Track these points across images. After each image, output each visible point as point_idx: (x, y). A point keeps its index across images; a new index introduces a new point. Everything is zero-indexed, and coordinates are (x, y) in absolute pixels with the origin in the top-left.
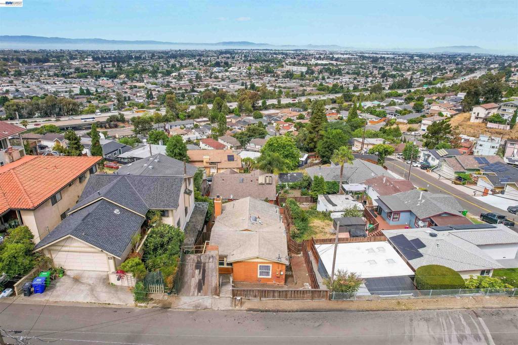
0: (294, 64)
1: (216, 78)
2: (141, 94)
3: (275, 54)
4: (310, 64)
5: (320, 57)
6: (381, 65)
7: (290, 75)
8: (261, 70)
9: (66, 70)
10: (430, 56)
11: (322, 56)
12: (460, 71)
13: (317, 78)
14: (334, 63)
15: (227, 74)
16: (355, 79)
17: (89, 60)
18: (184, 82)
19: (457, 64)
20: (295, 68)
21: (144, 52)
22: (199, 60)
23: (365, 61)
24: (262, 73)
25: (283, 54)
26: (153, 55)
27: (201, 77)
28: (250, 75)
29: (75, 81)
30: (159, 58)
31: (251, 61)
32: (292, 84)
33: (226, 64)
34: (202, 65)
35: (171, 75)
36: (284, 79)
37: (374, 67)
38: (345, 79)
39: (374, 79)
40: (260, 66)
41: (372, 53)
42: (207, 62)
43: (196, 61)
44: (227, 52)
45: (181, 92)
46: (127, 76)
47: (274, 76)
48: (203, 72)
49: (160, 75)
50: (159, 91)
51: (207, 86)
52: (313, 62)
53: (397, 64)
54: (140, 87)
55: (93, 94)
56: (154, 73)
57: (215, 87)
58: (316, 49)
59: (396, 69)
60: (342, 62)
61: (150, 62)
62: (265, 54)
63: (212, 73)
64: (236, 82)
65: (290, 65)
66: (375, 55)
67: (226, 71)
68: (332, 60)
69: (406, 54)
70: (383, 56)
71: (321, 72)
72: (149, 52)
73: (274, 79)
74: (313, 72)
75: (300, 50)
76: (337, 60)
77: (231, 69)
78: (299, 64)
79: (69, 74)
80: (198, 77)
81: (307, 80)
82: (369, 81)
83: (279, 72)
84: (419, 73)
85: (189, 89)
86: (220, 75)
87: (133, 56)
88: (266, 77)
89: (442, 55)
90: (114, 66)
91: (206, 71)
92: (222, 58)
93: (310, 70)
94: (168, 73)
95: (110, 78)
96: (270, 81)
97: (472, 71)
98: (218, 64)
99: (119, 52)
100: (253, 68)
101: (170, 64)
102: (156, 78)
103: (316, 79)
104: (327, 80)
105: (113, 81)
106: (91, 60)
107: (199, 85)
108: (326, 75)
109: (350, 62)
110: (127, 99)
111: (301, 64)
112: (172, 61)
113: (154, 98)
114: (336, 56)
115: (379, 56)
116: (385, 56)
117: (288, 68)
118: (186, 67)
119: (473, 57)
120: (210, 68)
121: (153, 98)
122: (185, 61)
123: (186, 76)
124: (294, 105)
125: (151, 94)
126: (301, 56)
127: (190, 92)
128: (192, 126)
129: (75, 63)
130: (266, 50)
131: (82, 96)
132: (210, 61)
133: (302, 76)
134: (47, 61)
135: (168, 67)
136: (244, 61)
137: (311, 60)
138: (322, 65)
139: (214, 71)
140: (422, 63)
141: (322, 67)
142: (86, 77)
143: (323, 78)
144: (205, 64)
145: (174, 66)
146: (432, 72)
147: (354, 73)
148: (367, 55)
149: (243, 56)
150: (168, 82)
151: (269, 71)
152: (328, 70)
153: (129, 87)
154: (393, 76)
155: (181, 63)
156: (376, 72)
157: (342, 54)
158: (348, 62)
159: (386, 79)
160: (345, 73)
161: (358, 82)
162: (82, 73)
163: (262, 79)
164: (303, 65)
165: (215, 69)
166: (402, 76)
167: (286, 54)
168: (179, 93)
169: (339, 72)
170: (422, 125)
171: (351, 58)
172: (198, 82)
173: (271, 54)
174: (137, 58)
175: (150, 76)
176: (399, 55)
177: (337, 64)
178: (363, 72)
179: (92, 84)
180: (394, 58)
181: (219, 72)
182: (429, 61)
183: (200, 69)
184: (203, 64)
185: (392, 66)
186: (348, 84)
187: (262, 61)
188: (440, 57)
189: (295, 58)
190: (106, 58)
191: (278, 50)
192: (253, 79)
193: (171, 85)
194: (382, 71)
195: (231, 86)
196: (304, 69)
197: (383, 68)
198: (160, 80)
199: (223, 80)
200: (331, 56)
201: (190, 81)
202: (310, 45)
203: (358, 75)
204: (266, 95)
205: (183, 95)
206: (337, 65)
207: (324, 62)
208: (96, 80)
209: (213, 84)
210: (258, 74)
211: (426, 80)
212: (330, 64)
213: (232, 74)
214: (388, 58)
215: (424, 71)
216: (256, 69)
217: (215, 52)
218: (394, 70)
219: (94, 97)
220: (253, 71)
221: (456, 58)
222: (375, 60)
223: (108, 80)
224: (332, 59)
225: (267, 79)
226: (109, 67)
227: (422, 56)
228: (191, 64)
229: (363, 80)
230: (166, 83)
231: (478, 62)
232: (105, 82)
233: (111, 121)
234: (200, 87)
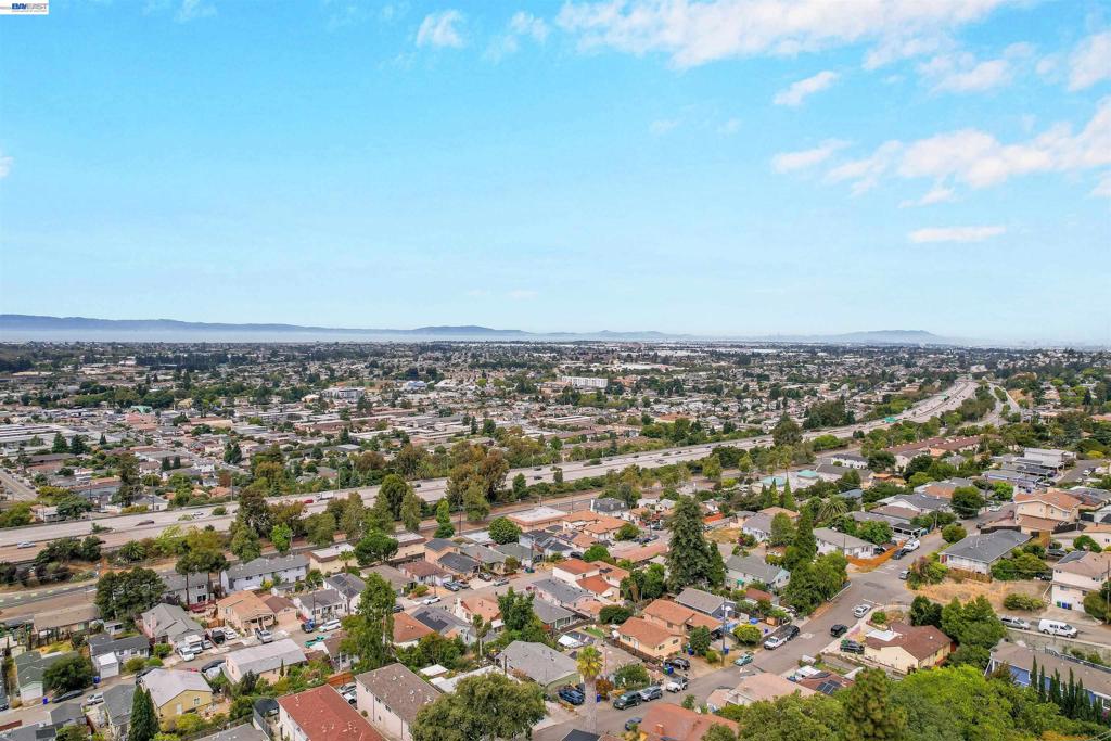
0: (578, 372)
1: (406, 405)
2: (215, 450)
3: (536, 350)
4: (613, 372)
5: (629, 356)
6: (758, 371)
7: (572, 398)
8: (508, 386)
9: (59, 387)
10: (846, 351)
11: (634, 355)
12: (929, 378)
13: (632, 403)
14: (662, 367)
15: (432, 395)
16: (716, 403)
17: (128, 363)
18: (330, 417)
19: (908, 366)
20: (581, 381)
21: (257, 347)
22: (374, 365)
23: (722, 363)
24: (509, 393)
25: (552, 350)
26: (275, 354)
27: (372, 403)
28: (483, 398)
29: (65, 414)
30: (287, 360)
31: (485, 365)
32: (579, 417)
33: (432, 373)
35: (303, 399)
36: (559, 406)
37: (746, 375)
38: (695, 404)
39: (757, 402)
40: (505, 376)
41: (732, 346)
42: (391, 369)
43: (366, 367)
44: (436, 347)
45: (314, 442)
46: (198, 404)
47: (536, 400)
48: (377, 391)
49: (275, 400)
50: (261, 441)
51: (381, 426)
52: (617, 366)
53: (790, 366)
54: (218, 431)
55: (88, 451)
56: (263, 397)
57: (400, 428)
58: (617, 339)
59: (793, 379)
60: (676, 365)
61: (263, 369)
62: (515, 352)
63: (397, 395)
64: (450, 415)
65: (570, 375)
66: (738, 350)
67: (431, 388)
68: (655, 362)
69: (800, 347)
70: (756, 351)
71: (637, 389)
72: (265, 345)
73: (537, 406)
74: (620, 390)
75: (586, 342)
76: (666, 360)
77: (441, 384)
78: (588, 373)
79: (57, 398)
80: (364, 405)
81: (612, 407)
82: (749, 407)
83: (548, 391)
84: (845, 387)
85: (337, 434)
86: (415, 399)
87: (229, 356)
88: (520, 403)
89: (868, 347)
90: (176, 378)
91: (384, 389)
92: (425, 359)
93: (616, 384)
94: (297, 395)
95: (154, 408)
96: (528, 412)
97: (949, 380)
98: (413, 374)
99: (204, 346)
100: (491, 380)
101: (308, 373)
102: (265, 405)
103: (632, 405)
104: (656, 407)
105: (158, 414)
106: (133, 363)
107: (363, 423)
108: (651, 394)
109: (694, 365)
110: (172, 462)
111: (592, 371)
112: (313, 367)
113: (245, 459)
114: (662, 354)
115: (749, 352)
116: (761, 351)
117: (567, 380)
118: (341, 380)
120: (394, 382)
121: (240, 459)
122: (341, 367)
123: (336, 402)
125: (238, 450)
126: (589, 355)
127: (336, 443)
129: (90, 371)
130: (517, 342)
131: (58, 456)
132: (398, 367)
133: (599, 400)
134: (25, 365)
135: (302, 380)
136: (472, 367)
137: (612, 363)
138: (637, 372)
139: (402, 389)
140: (838, 364)
141: (639, 378)
142: (97, 405)
143: (647, 404)
144: (385, 374)
145: (314, 379)
146: (873, 385)
147: (709, 390)
148: (723, 350)
149: (469, 354)
150: (291, 416)
151: (524, 390)
152: (652, 383)
153: (191, 428)
154: (796, 395)
155: (332, 371)
156: (753, 386)
157: (671, 349)
158: (689, 364)
159: (785, 403)
160: (689, 390)
161: (725, 409)
162: (93, 395)
163: (510, 407)
164: (598, 373)
165: (406, 385)
166: (813, 393)
167: (559, 351)
168: (311, 446)
169: (677, 388)
171: (694, 358)
172: (364, 416)
173: (528, 350)
174: (237, 361)
175: (252, 403)
176: (787, 349)
177: (667, 369)
178: (727, 386)
179: (105, 422)
180: (778, 355)
181: (415, 392)
182: (850, 360)
183: (372, 385)
184: (381, 373)
185: (781, 371)
186: (703, 416)
187: (509, 367)
188: (868, 352)
189: (578, 359)
190: (168, 360)
191: (542, 343)
192: (490, 406)
193: (298, 424)
194: (765, 383)
195: (439, 426)
196: (602, 383)
197: (767, 378)
198: (274, 412)
199: (422, 410)
200: (652, 353)
201: (344, 414)
202: (605, 333)
203: (719, 394)
204: (522, 456)
205: (318, 454)
206: (668, 373)
207: (640, 366)
208: (119, 412)
209: (398, 421)
210: (502, 396)
211: (869, 402)
212: (653, 369)
213: (443, 394)
214: (767, 355)
215: (853, 380)
216: (497, 383)
217: (411, 347)
218: (788, 380)
219: (90, 457)
220: (490, 388)
221: (897, 352)
222: (743, 360)
223: (147, 411)
224: (655, 359)
225: (523, 404)
226: (165, 380)
227: (832, 350)
228: (354, 374)
229: (733, 405)
230: (283, 421)
231: (943, 361)
232: (140, 417)
233: (52, 559)
234: (364, 428)
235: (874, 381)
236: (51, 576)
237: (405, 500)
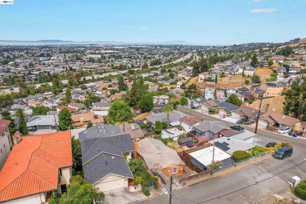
0: (92, 53)
1: (44, 64)
3: (79, 47)
4: (102, 53)
5: (106, 48)
6: (142, 52)
7: (92, 60)
8: (73, 58)
10: (165, 46)
11: (108, 48)
12: (181, 54)
13: (108, 61)
14: (116, 52)
15: (51, 61)
16: (130, 61)
18: (21, 68)
19: (178, 50)
20: (93, 56)
22: (27, 53)
23: (132, 50)
24: (74, 60)
25: (84, 47)
27: (33, 64)
28: (66, 61)
31: (64, 52)
32: (95, 65)
33: (48, 55)
34: (30, 56)
35: (9, 64)
36: (89, 63)
37: (138, 53)
38: (125, 61)
39: (140, 60)
40: (71, 55)
41: (135, 45)
43: (25, 53)
44: (46, 47)
45: (21, 75)
47: (82, 61)
48: (33, 61)
51: (39, 70)
52: (103, 51)
53: (150, 51)
58: (103, 44)
59: (150, 54)
60: (120, 51)
62: (72, 48)
63: (40, 61)
64: (58, 66)
65: (90, 54)
66: (137, 46)
67: (49, 59)
68: (114, 50)
69: (153, 45)
70: (141, 47)
71: (109, 58)
73: (82, 63)
74: (105, 58)
75: (93, 45)
76: (117, 50)
77: (52, 58)
78: (95, 54)
80: (31, 64)
81: (103, 62)
82: (138, 61)
83: (85, 59)
84: (162, 56)
85: (26, 73)
86: (46, 62)
88: (77, 62)
89: (170, 45)
91: (35, 60)
92: (44, 51)
93: (104, 56)
94: (6, 63)
96: (80, 65)
97: (186, 54)
98: (42, 55)
100: (67, 56)
103: (108, 62)
104: (115, 62)
107: (33, 69)
108: (113, 59)
109: (125, 51)
111: (96, 53)
114: (116, 48)
115: (139, 47)
116: (142, 47)
117: (90, 56)
118: (18, 58)
119: (184, 46)
120: (37, 58)
122: (16, 53)
123: (21, 64)
124: (102, 79)
126: (95, 49)
127: (28, 75)
128: (42, 98)
130: (72, 45)
132: (36, 53)
133: (99, 61)
136: (60, 53)
137: (102, 51)
138: (109, 53)
140: (162, 50)
141: (110, 55)
143: (112, 61)
146: (168, 55)
147: (128, 57)
148: (132, 46)
149: (58, 49)
150: (8, 69)
151: (78, 59)
152: (113, 56)
154: (150, 58)
155: (14, 55)
156: (140, 56)
157: (118, 46)
158: (123, 51)
159: (147, 60)
160: (123, 58)
161: (132, 62)
163: (75, 64)
164: (98, 54)
165: (41, 59)
166: (154, 58)
167: (86, 47)
169: (120, 57)
170: (177, 85)
171: (125, 49)
172: (32, 68)
173: (76, 47)
176: (149, 46)
177: (117, 52)
178: (133, 56)
180: (147, 48)
181: (45, 60)
182: (165, 49)
183: (30, 59)
185: (147, 52)
186: (127, 64)
187: (71, 52)
188: (170, 47)
189: (92, 50)
191: (80, 45)
192: (69, 64)
193: (11, 71)
194: (143, 55)
195: (56, 69)
196: (100, 56)
197: (143, 54)
199: (49, 66)
200: (113, 48)
201: (25, 67)
202: (99, 42)
203: (131, 58)
205: (23, 77)
206: (118, 53)
207: (110, 51)
209: (43, 69)
210: (72, 61)
211: (167, 59)
212: (113, 52)
213: (54, 61)
214: (144, 48)
215: (164, 54)
216: (69, 57)
217: (38, 47)
218: (149, 54)
220: (67, 59)
221: (177, 47)
222: (138, 49)
224: (114, 49)
225: (78, 63)
227: (161, 46)
228: (22, 56)
229: (134, 61)
230: (6, 70)
231: (187, 49)
234: (34, 71)
235: (169, 54)
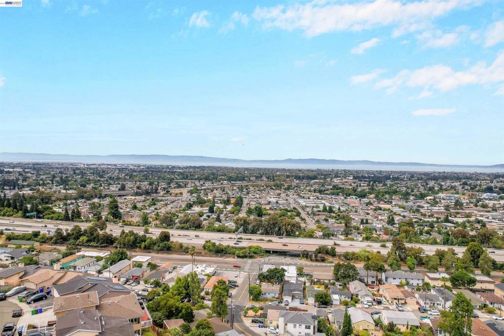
1: (484, 206)
2: (383, 218)
9: (326, 186)
17: (350, 178)
18: (439, 208)
21: (404, 173)
22: (465, 184)
26: (412, 176)
27: (463, 203)
29: (327, 197)
30: (418, 180)
34: (467, 190)
35: (425, 199)
42: (475, 186)
43: (460, 185)
45: (430, 220)
46: (376, 197)
48: (466, 197)
49: (412, 198)
50: (404, 217)
51: (468, 216)
54: (385, 210)
55: (334, 212)
56: (406, 196)
57: (480, 218)
61: (407, 183)
63: (480, 200)
67: (502, 198)
72: (408, 172)
79: (325, 191)
80: (458, 204)
85: (443, 217)
86: (490, 203)
87: (391, 177)
90: (368, 185)
91: (471, 197)
92: (498, 182)
94: (422, 196)
95: (359, 197)
98: (490, 190)
99: (380, 172)
101: (428, 186)
102: (407, 200)
105: (360, 200)
106: (351, 178)
107: (458, 213)
110: (365, 221)
112: (431, 183)
113: (396, 224)
118: (446, 190)
120: (478, 193)
121: (394, 224)
122: (446, 184)
123: (443, 201)
125: (393, 219)
127: (442, 222)
128: (421, 283)
129: (336, 181)
131: (324, 213)
132: (480, 185)
134: (315, 178)
135: (425, 189)
139: (482, 197)
142: (338, 194)
144: (472, 189)
145: (431, 189)
150: (419, 206)
153: (373, 207)
155: (441, 186)
162: (337, 190)
165: (485, 195)
168: (428, 222)
172: (458, 209)
174: (395, 179)
175: (401, 199)
179: (340, 202)
181: (490, 200)
183: (463, 194)
184: (469, 188)
190: (365, 177)
193: (422, 210)
198: (410, 204)
201: (447, 208)
205: (432, 225)
208: (346, 198)
209: (477, 214)
217: (489, 175)
219: (334, 215)
223: (356, 198)
226: (364, 186)
228: (453, 188)
230: (415, 208)
232: (353, 200)
233: (320, 253)
234: (458, 216)
236: (319, 259)
237: (481, 257)
